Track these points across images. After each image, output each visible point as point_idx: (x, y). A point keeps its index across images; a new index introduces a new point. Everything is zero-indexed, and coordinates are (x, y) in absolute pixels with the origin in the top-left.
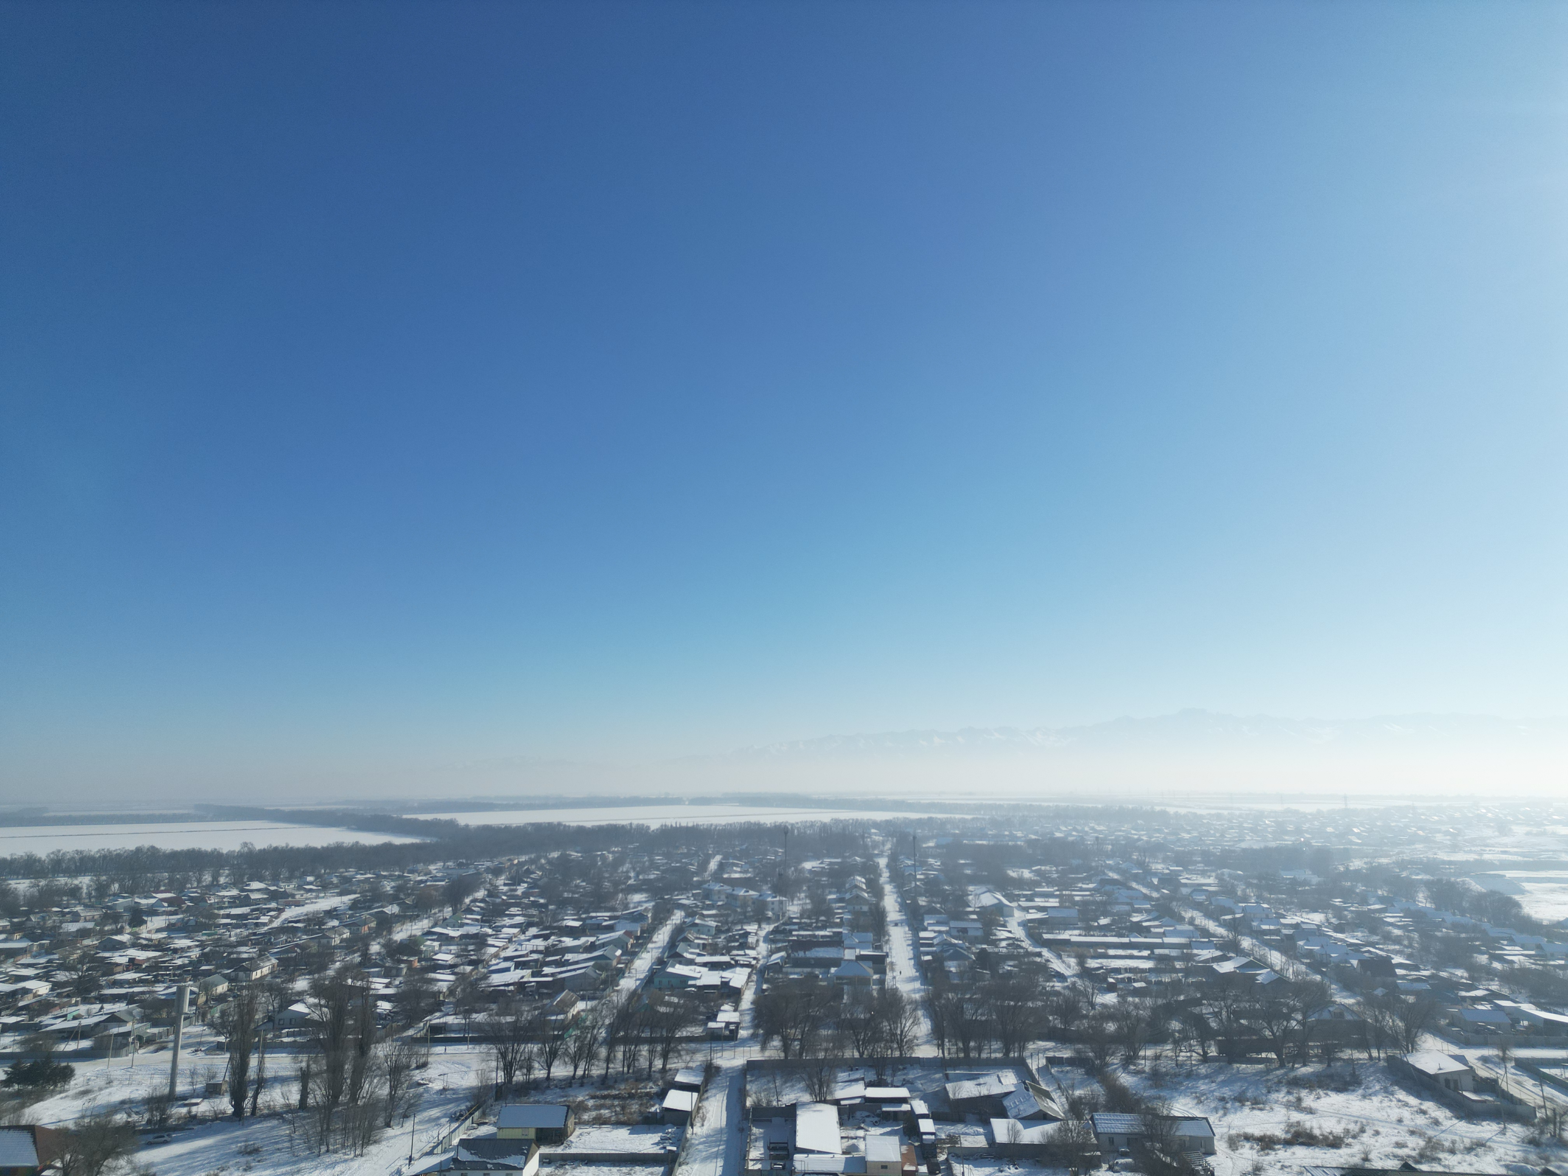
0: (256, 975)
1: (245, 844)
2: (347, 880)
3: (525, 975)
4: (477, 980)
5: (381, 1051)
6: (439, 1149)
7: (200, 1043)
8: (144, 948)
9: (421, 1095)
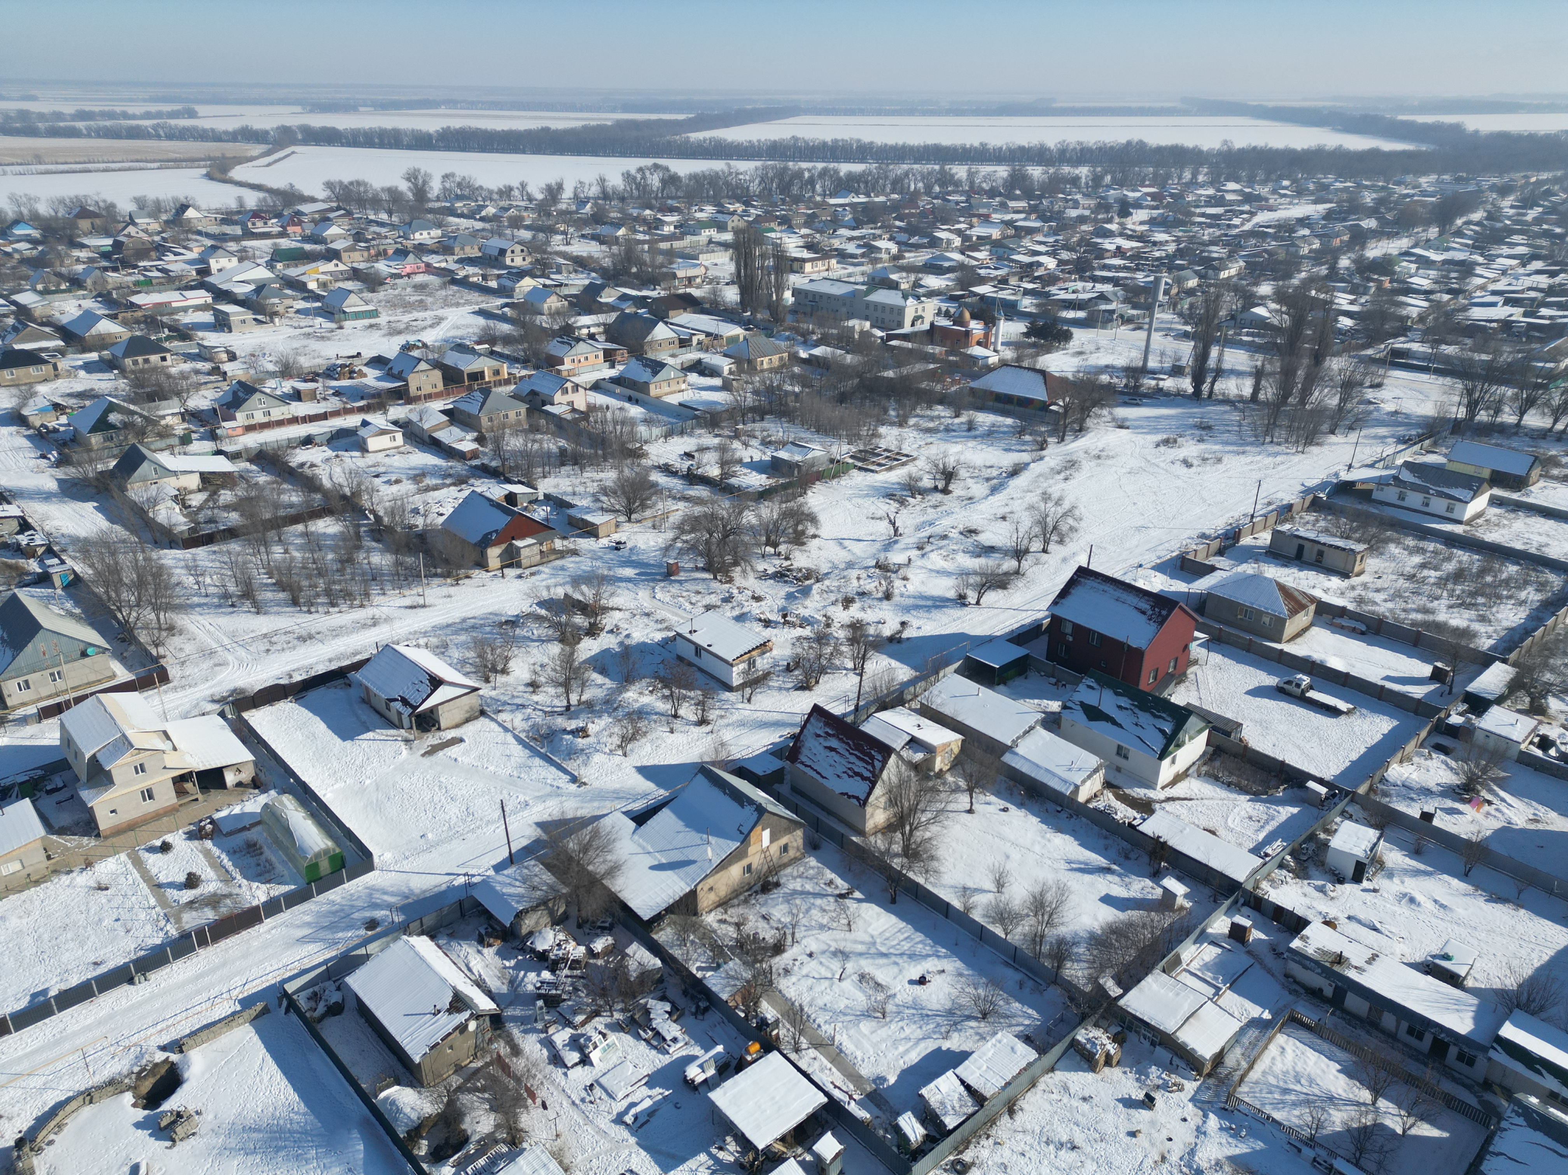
0: (1224, 275)
1: (1225, 142)
2: (1325, 187)
3: (1516, 314)
4: (1454, 310)
5: (1336, 364)
6: (1381, 464)
7: (1170, 329)
8: (1129, 238)
9: (1371, 412)
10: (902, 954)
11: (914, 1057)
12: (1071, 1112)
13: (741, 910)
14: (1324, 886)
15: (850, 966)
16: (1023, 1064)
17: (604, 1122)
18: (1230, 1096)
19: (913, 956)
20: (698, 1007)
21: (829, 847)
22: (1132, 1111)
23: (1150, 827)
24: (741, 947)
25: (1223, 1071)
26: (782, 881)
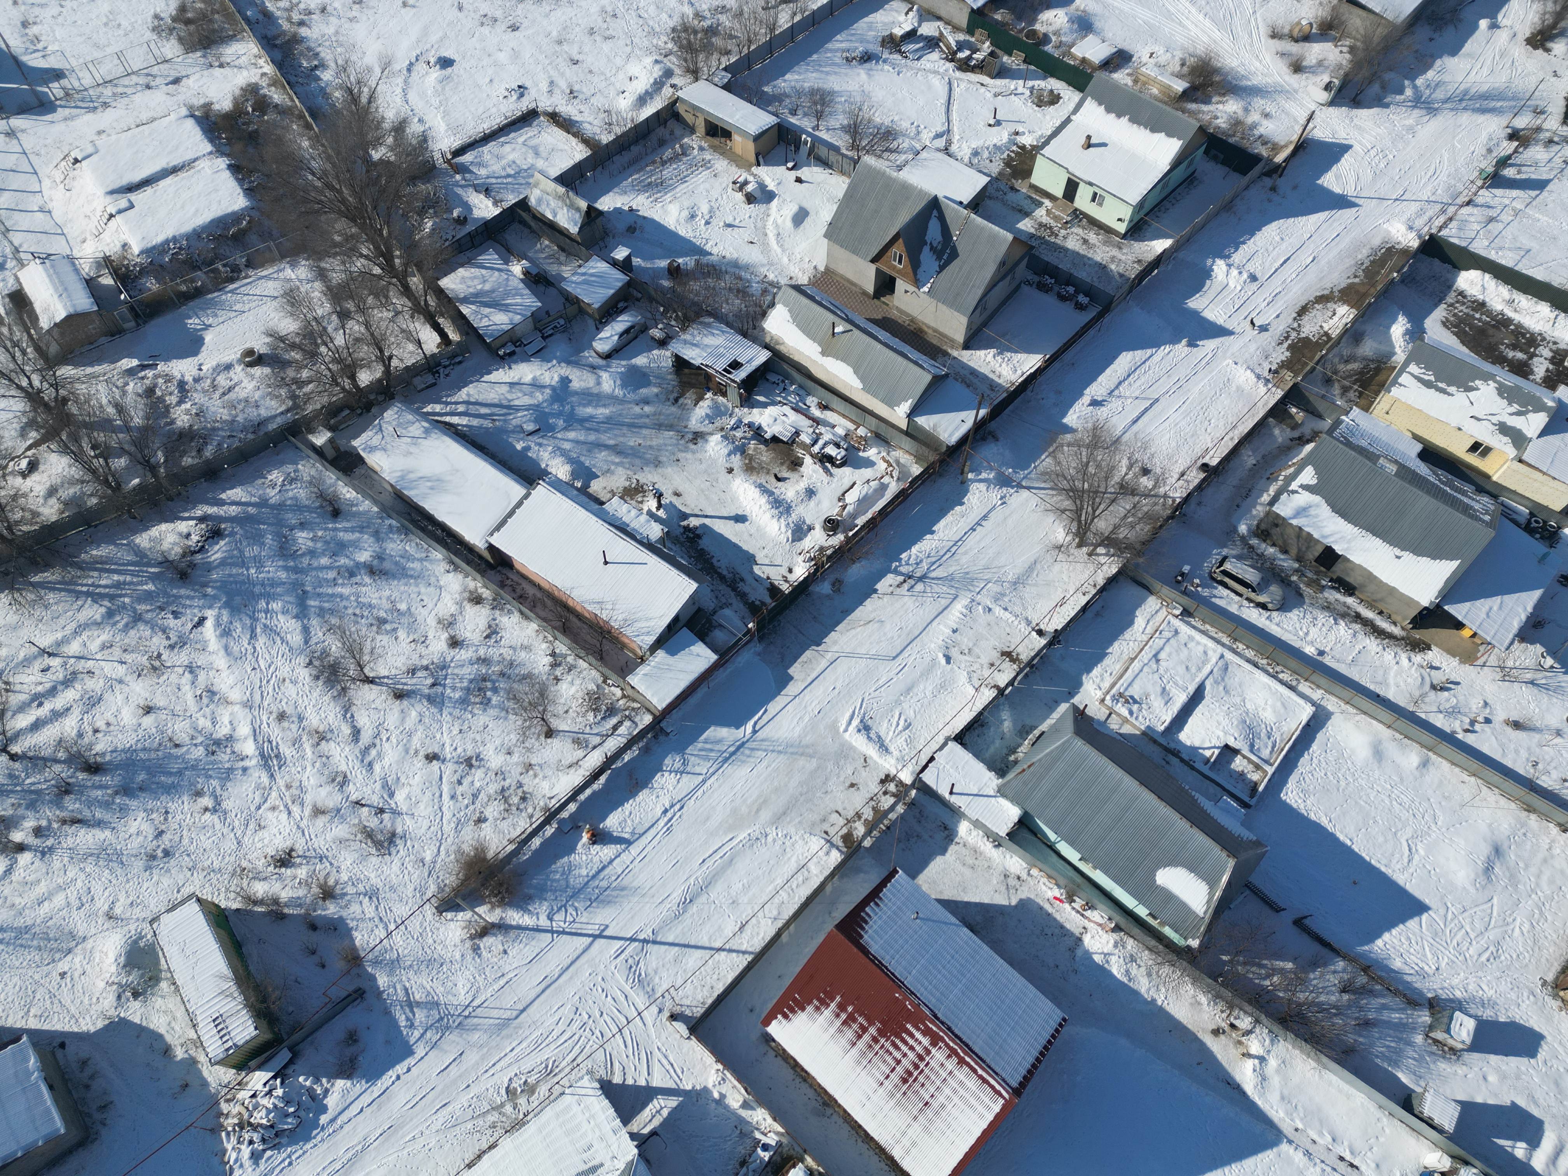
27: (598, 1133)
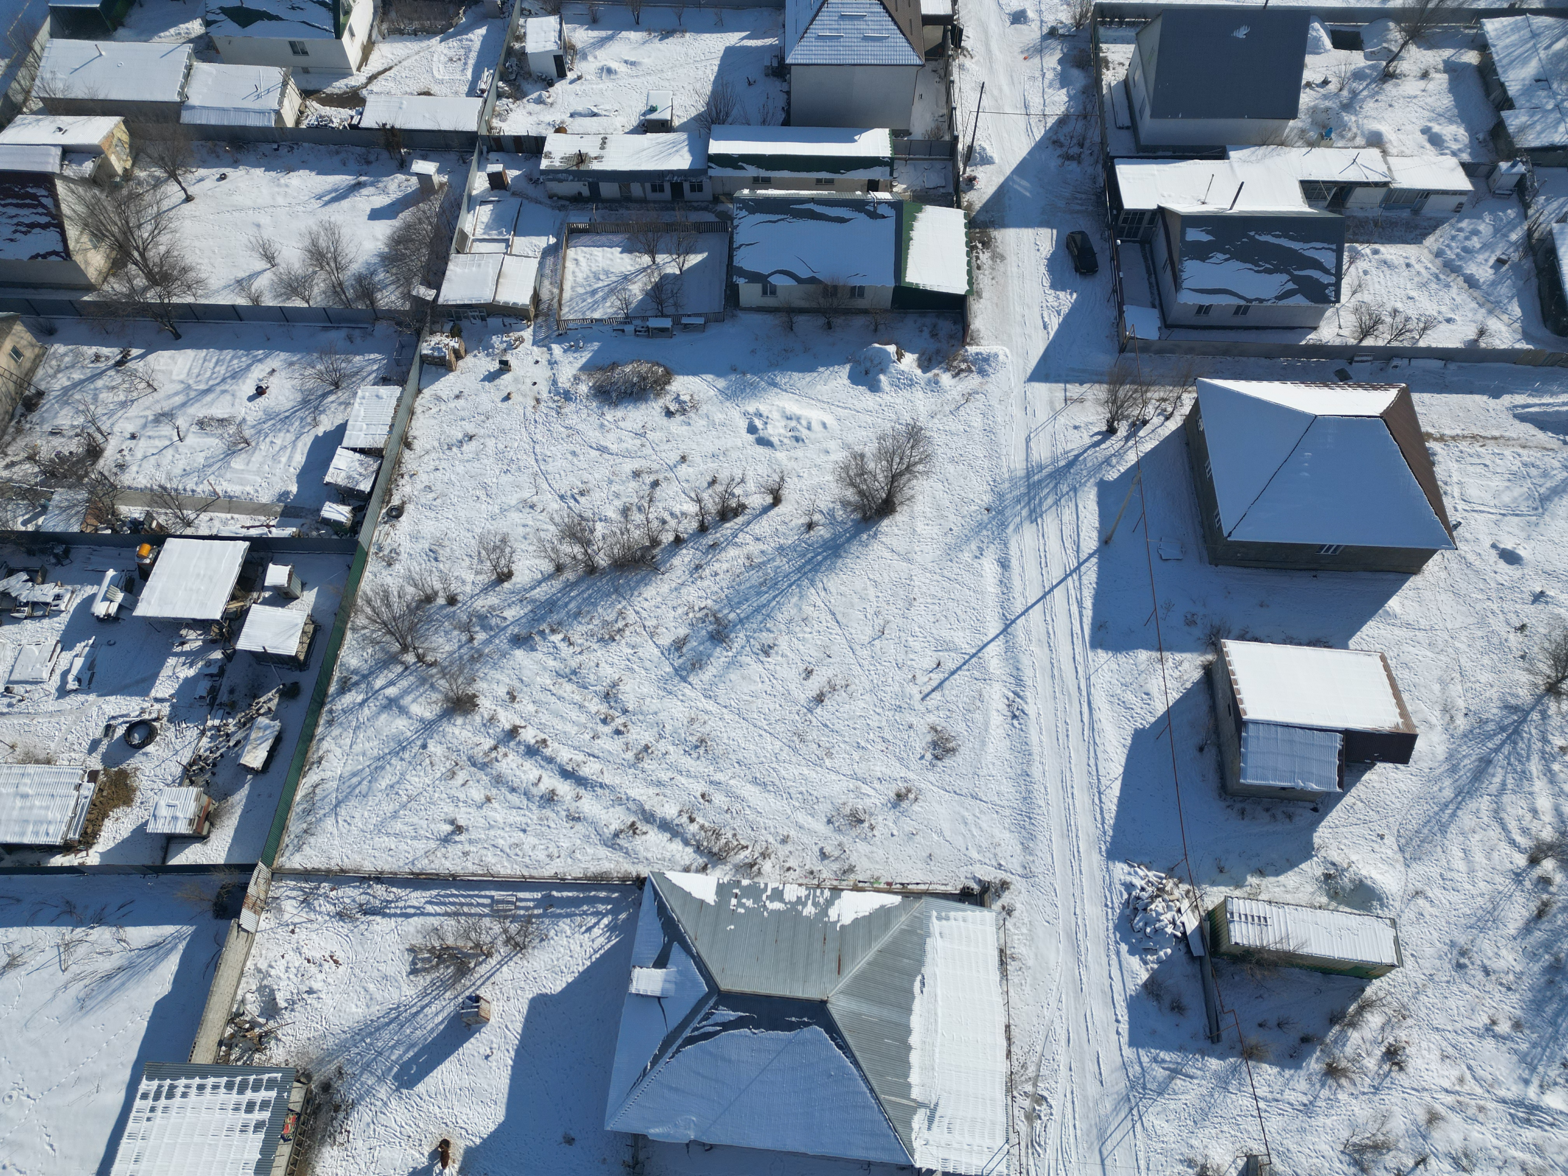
10: (224, 380)
11: (300, 458)
12: (453, 413)
13: (21, 442)
14: (540, 96)
15: (181, 422)
16: (394, 403)
17: (51, 705)
18: (558, 322)
19: (235, 375)
20: (56, 556)
21: (63, 322)
22: (497, 382)
23: (371, 119)
24: (53, 475)
25: (544, 307)
26: (43, 386)
27: (955, 1145)
